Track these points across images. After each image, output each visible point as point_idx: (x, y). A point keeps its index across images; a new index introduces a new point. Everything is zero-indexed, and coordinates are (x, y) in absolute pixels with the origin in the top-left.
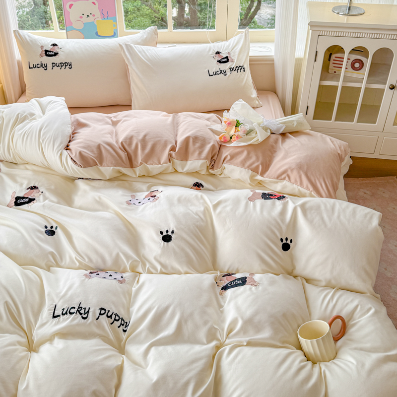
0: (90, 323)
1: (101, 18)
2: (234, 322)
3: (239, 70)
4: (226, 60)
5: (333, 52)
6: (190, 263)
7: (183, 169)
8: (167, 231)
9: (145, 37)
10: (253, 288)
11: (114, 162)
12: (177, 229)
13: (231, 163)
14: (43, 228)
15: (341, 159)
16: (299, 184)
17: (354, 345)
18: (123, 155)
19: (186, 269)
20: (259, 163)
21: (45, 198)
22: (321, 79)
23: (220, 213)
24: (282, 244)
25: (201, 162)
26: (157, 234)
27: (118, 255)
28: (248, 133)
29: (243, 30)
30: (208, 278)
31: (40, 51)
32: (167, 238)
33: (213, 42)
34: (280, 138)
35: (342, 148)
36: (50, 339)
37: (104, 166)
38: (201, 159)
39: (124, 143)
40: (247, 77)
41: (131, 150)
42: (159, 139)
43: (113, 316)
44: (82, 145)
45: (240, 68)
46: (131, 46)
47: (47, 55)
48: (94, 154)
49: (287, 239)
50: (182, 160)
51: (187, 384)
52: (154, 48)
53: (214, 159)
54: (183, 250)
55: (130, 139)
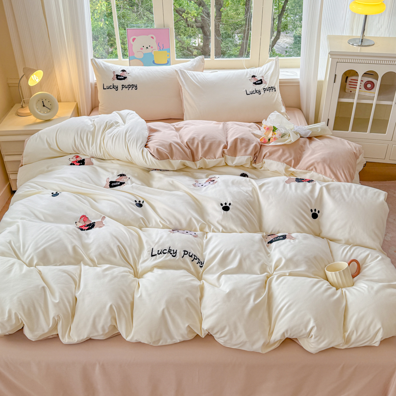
0: (178, 259)
1: (158, 49)
2: (279, 260)
3: (271, 90)
4: (260, 82)
5: (349, 76)
6: (243, 225)
7: (232, 163)
8: (226, 204)
9: (195, 64)
10: (292, 241)
11: (181, 157)
12: (233, 202)
13: (270, 158)
14: (133, 202)
15: (356, 157)
16: (323, 173)
17: (366, 278)
18: (188, 151)
19: (240, 230)
20: (292, 158)
21: (132, 182)
22: (339, 97)
23: (264, 191)
24: (312, 213)
25: (246, 157)
26: (219, 206)
27: (191, 219)
28: (283, 136)
29: (274, 58)
30: (258, 236)
31: (112, 75)
32: (226, 208)
33: (248, 68)
34: (308, 141)
35: (357, 149)
36: (151, 270)
37: (174, 160)
38: (246, 155)
39: (188, 143)
40: (277, 95)
41: (193, 148)
42: (214, 140)
43: (193, 256)
44: (157, 144)
45: (272, 88)
46: (184, 72)
47: (118, 79)
48: (168, 150)
49: (315, 210)
50: (232, 155)
51: (249, 295)
52: (202, 73)
53: (256, 156)
54: (238, 216)
55: (193, 140)
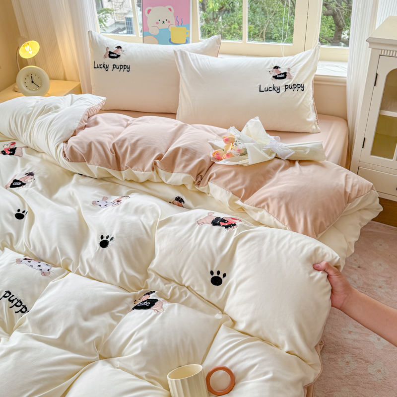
1: (176, 24)
3: (296, 89)
4: (284, 76)
7: (166, 180)
8: (108, 237)
9: (206, 45)
11: (99, 161)
12: (116, 237)
13: (215, 182)
14: (16, 211)
16: (275, 216)
18: (111, 156)
20: (244, 186)
24: (211, 276)
25: (184, 175)
26: (98, 238)
32: (104, 244)
34: (284, 163)
37: (91, 164)
38: (184, 173)
39: (116, 145)
40: (307, 97)
41: (120, 152)
42: (150, 145)
43: (15, 302)
46: (186, 54)
48: (84, 150)
49: (218, 273)
50: (167, 170)
53: (201, 175)
55: (123, 141)
